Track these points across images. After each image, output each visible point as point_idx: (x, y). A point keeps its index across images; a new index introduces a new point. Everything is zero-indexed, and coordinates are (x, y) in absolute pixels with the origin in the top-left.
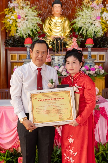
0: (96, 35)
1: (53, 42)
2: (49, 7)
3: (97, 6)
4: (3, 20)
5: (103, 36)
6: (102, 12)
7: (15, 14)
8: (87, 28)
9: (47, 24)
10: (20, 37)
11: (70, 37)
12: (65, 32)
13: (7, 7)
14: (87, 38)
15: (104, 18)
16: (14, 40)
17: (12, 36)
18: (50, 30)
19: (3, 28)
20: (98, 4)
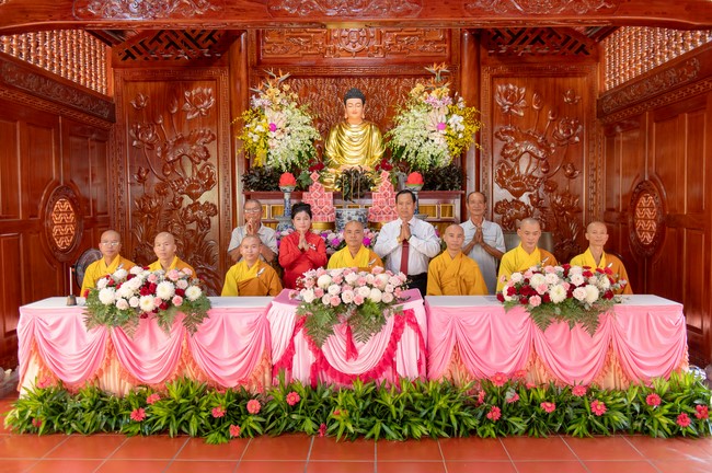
0: (435, 163)
1: (342, 180)
2: (339, 104)
3: (439, 102)
4: (240, 134)
5: (451, 166)
6: (450, 114)
7: (264, 121)
8: (416, 148)
9: (333, 140)
10: (275, 169)
11: (377, 168)
12: (373, 157)
13: (248, 105)
14: (415, 168)
15: (452, 126)
16: (261, 177)
17: (257, 168)
18: (340, 151)
19: (240, 151)
20: (440, 98)
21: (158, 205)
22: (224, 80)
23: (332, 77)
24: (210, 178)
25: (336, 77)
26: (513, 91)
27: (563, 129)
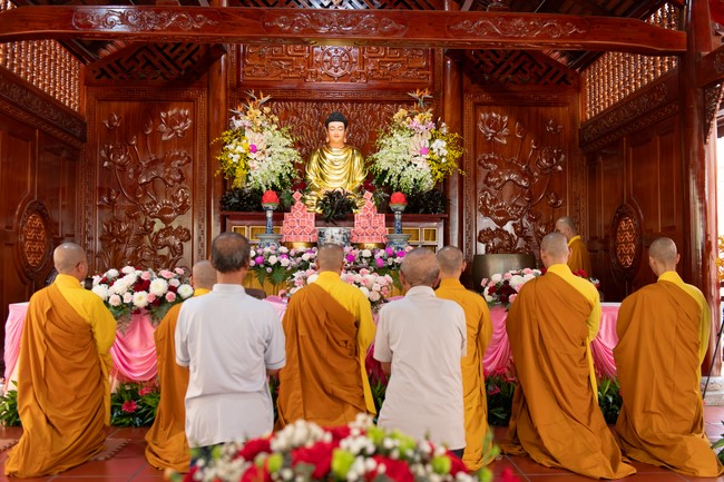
0: (418, 187)
1: (324, 201)
2: (321, 128)
3: (421, 127)
4: (218, 155)
5: (434, 190)
6: (433, 139)
7: (244, 141)
8: (399, 172)
9: (314, 164)
10: (254, 190)
12: (354, 182)
13: (228, 126)
14: (398, 190)
15: (435, 151)
16: (241, 197)
17: (236, 189)
18: (321, 175)
19: (218, 172)
20: (423, 124)
21: (128, 229)
22: (202, 101)
23: (313, 101)
24: (185, 201)
25: (318, 101)
26: (496, 119)
27: (546, 158)
